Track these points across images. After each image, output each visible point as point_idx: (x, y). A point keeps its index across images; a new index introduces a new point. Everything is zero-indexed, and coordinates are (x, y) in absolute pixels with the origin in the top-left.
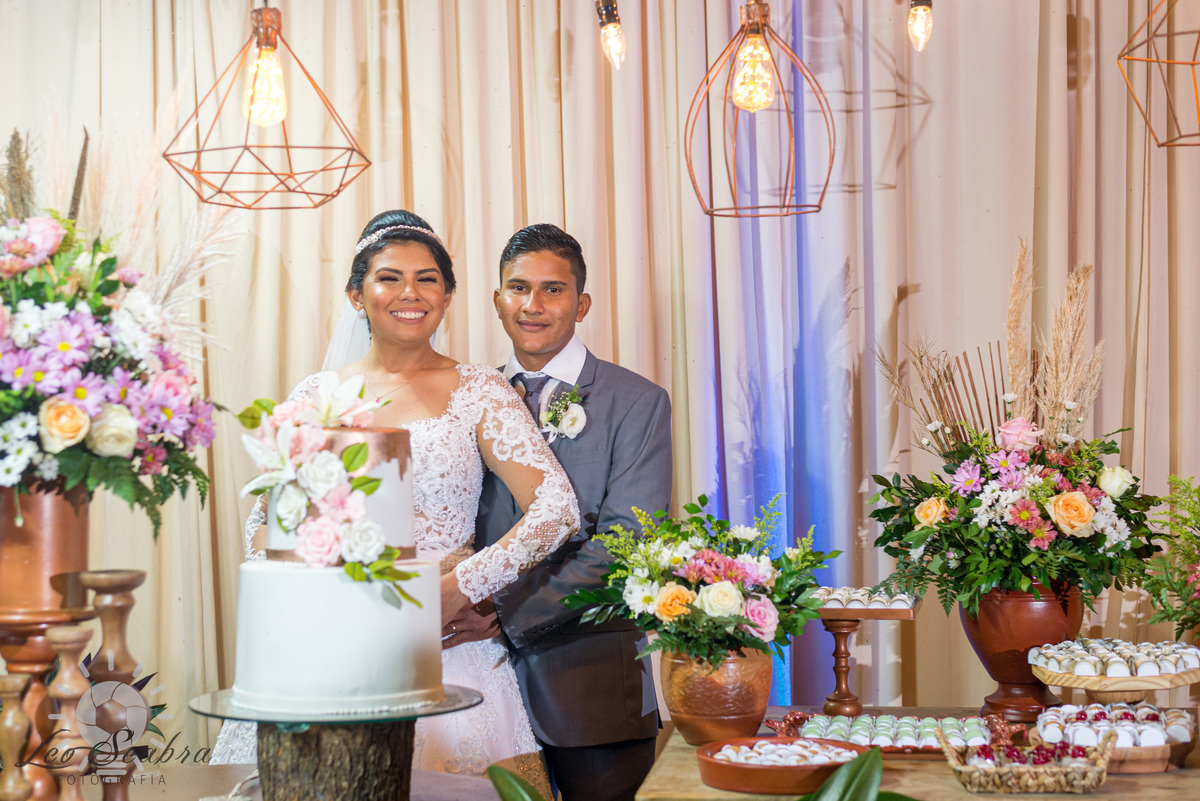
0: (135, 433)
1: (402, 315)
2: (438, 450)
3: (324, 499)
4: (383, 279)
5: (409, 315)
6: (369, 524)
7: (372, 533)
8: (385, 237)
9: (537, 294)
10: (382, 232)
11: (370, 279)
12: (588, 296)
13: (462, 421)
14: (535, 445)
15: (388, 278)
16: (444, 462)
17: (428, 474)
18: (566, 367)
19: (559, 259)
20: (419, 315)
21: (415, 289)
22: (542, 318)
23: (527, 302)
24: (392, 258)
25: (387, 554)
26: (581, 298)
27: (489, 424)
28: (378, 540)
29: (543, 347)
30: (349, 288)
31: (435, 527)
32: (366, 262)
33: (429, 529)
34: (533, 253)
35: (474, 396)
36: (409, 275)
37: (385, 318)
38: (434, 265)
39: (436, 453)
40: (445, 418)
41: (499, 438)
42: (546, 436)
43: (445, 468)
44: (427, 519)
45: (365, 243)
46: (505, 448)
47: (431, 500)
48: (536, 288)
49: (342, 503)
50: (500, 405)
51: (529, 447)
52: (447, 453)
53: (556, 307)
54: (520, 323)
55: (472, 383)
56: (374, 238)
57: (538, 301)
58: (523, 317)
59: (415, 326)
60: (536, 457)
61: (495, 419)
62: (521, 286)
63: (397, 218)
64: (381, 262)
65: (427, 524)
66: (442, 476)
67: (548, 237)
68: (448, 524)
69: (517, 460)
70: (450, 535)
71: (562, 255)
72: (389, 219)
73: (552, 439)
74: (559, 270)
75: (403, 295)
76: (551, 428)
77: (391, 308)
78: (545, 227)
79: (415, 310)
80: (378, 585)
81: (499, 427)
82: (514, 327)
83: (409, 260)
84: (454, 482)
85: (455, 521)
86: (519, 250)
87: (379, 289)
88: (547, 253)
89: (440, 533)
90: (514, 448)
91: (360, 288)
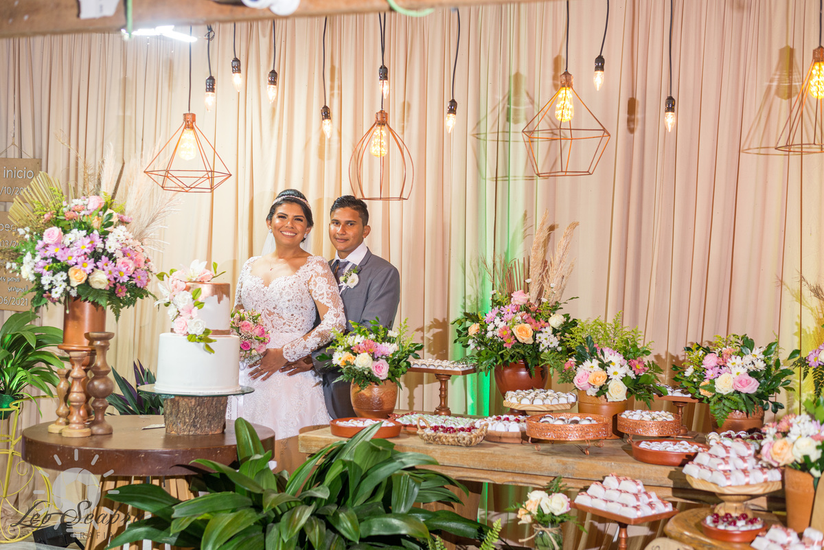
0: (106, 281)
1: (285, 233)
2: (287, 289)
3: (183, 309)
4: (279, 217)
5: (287, 234)
6: (199, 320)
7: (200, 323)
8: (284, 200)
9: (343, 226)
10: (282, 197)
11: (275, 216)
12: (369, 226)
13: (301, 278)
14: (328, 295)
15: (282, 217)
16: (289, 295)
17: (282, 300)
18: (356, 258)
19: (353, 211)
20: (292, 234)
21: (292, 223)
22: (345, 237)
23: (339, 229)
24: (285, 209)
25: (207, 332)
26: (365, 227)
27: (312, 283)
28: (202, 326)
29: (345, 248)
30: (267, 219)
31: (287, 323)
32: (274, 209)
33: (284, 324)
34: (342, 208)
35: (309, 269)
36: (290, 217)
37: (278, 233)
38: (302, 214)
39: (286, 291)
40: (294, 276)
41: (315, 290)
42: (340, 288)
43: (290, 297)
44: (284, 319)
45: (276, 201)
46: (317, 295)
47: (285, 311)
48: (342, 223)
49: (190, 311)
50: (318, 275)
51: (325, 295)
52: (291, 291)
53: (351, 232)
54: (336, 239)
55: (310, 264)
56: (280, 199)
57: (343, 230)
58: (338, 236)
59: (290, 239)
60: (327, 300)
61: (314, 281)
62: (337, 222)
63: (291, 192)
64: (280, 210)
65: (284, 321)
66: (289, 301)
67: (349, 201)
68: (294, 322)
69: (320, 300)
70: (295, 327)
71: (354, 209)
72: (288, 192)
73: (343, 289)
74: (353, 216)
75: (286, 225)
76: (344, 284)
77: (281, 230)
78: (347, 197)
79: (291, 232)
80: (202, 344)
81: (315, 285)
82: (334, 240)
83: (292, 211)
84: (295, 304)
85: (298, 321)
86: (336, 207)
87: (277, 221)
88: (348, 208)
89: (290, 326)
90: (320, 295)
91: (271, 219)
